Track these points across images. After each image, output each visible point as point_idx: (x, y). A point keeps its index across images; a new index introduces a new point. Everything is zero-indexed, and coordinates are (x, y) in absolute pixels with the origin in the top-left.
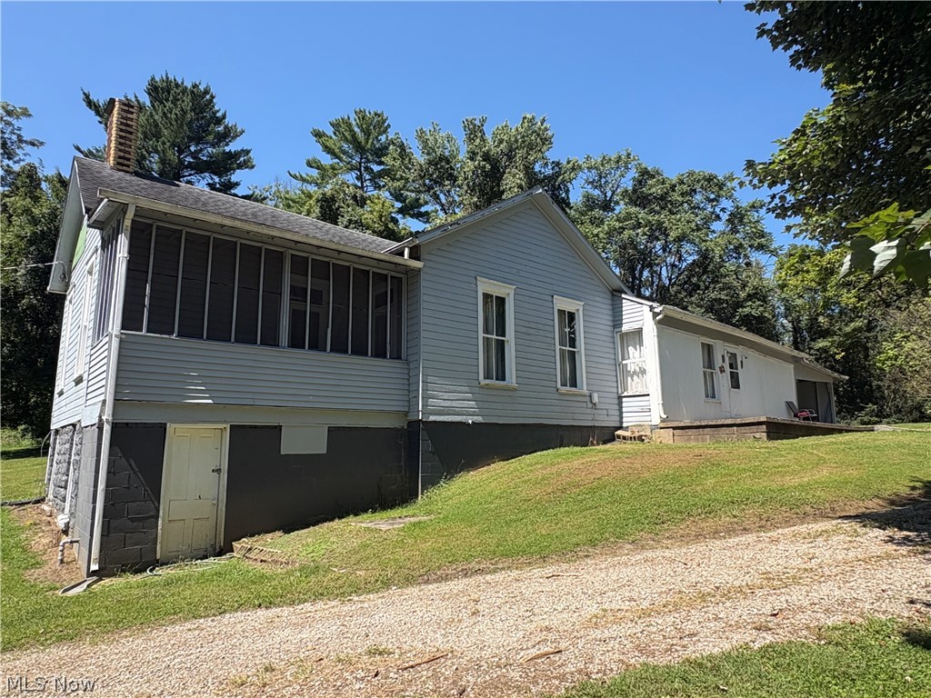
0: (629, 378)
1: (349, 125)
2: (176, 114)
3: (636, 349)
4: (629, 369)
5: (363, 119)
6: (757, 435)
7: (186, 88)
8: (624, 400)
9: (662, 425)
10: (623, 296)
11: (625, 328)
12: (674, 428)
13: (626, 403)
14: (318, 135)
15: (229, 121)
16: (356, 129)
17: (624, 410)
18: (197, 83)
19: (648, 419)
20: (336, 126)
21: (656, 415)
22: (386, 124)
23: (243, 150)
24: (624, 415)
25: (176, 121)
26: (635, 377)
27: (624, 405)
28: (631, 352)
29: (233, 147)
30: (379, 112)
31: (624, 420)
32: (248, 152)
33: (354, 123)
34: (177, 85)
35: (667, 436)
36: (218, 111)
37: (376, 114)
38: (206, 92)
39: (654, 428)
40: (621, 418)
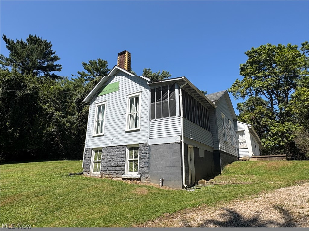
0: (240, 144)
1: (96, 63)
2: (41, 49)
3: (241, 136)
4: (239, 141)
5: (101, 62)
6: (284, 159)
7: (42, 41)
8: (239, 150)
9: (253, 157)
10: (237, 121)
11: (238, 130)
12: (257, 158)
13: (240, 151)
14: (84, 64)
15: (56, 54)
16: (98, 65)
17: (240, 152)
18: (46, 40)
19: (248, 155)
20: (91, 62)
21: (251, 154)
22: (107, 65)
23: (59, 65)
24: (240, 154)
25: (40, 51)
26: (242, 144)
27: (239, 151)
28: (239, 137)
29: (55, 63)
30: (105, 61)
31: (240, 155)
32: (60, 66)
33: (97, 63)
34: (39, 39)
35: (255, 160)
36: (52, 51)
37: (104, 61)
38: (50, 43)
39: (250, 157)
40: (239, 155)
